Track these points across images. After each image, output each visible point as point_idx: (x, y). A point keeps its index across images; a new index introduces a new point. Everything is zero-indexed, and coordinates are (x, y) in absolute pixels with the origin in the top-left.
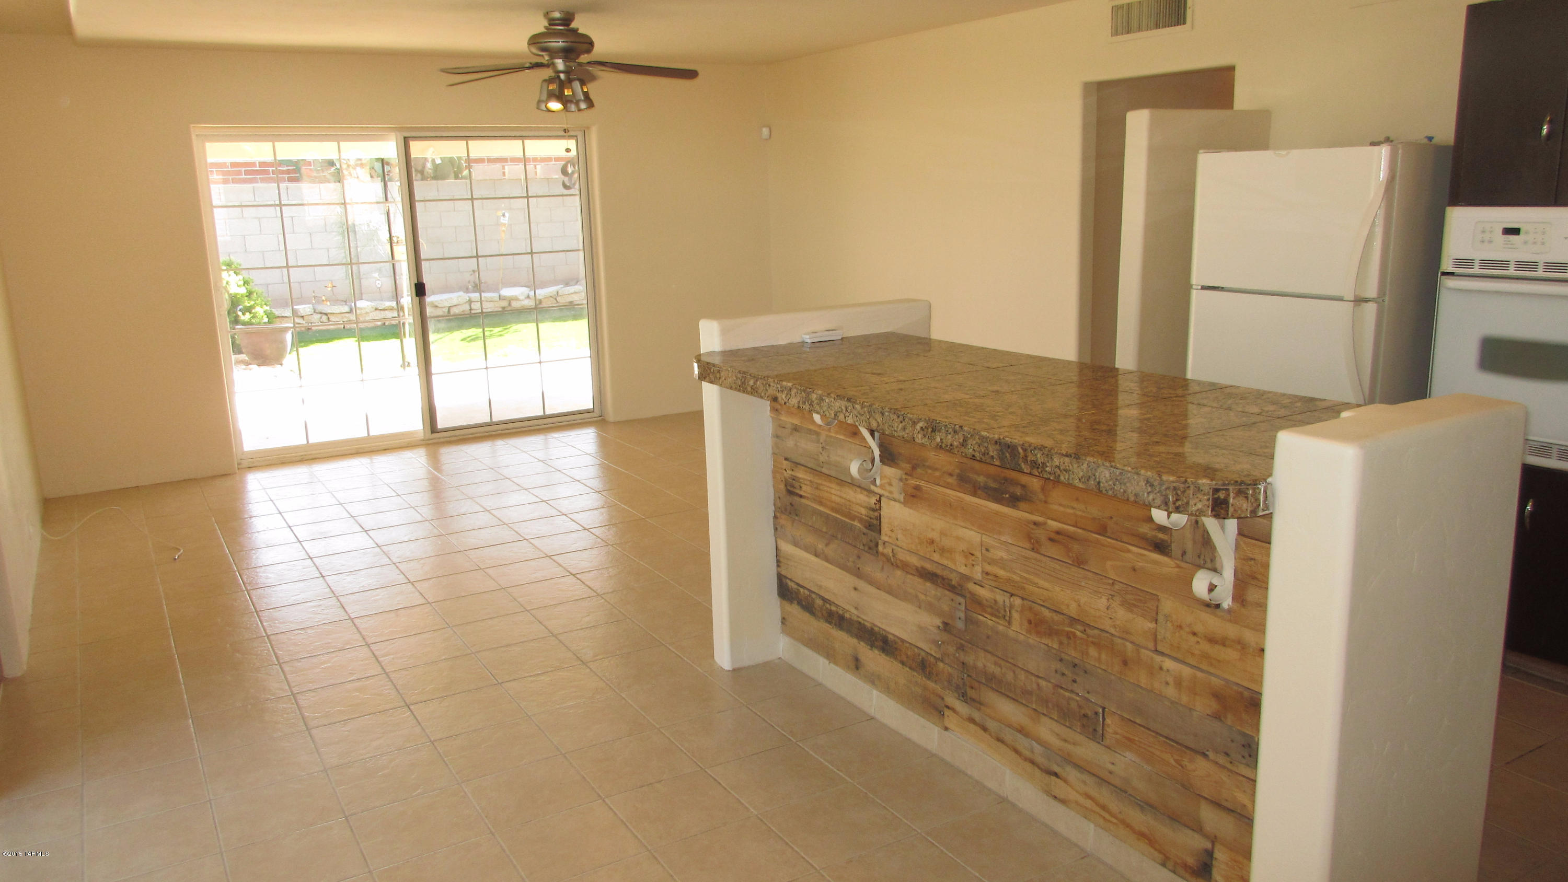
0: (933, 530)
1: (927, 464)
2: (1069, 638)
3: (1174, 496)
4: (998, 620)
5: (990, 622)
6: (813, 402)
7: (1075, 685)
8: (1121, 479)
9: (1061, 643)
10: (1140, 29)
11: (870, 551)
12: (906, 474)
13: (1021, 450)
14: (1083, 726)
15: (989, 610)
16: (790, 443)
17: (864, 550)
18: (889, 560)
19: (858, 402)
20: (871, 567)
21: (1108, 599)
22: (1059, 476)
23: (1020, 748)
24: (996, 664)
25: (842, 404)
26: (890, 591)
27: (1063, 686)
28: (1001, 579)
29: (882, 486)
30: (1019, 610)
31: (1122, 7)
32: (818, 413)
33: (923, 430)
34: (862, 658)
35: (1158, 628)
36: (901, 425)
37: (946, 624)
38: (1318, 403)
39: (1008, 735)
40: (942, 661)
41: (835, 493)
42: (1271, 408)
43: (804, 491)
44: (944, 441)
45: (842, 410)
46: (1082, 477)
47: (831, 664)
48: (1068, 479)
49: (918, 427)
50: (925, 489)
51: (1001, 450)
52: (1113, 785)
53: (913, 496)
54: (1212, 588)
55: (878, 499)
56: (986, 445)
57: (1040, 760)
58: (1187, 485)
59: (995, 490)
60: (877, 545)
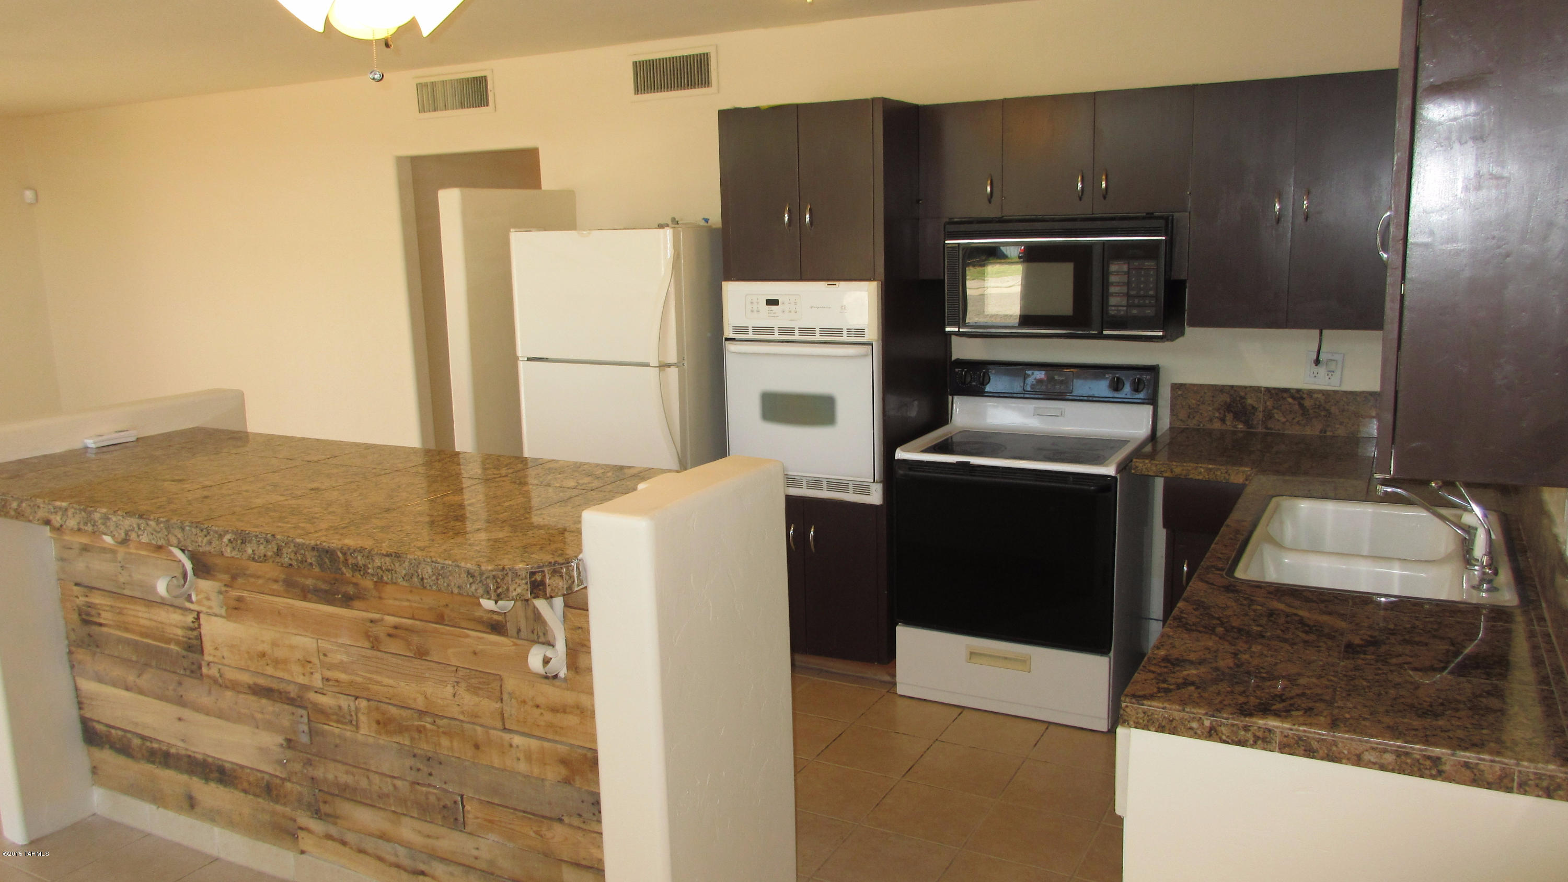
0: (263, 642)
1: (248, 572)
2: (420, 732)
3: (495, 584)
4: (344, 727)
5: (337, 731)
6: (97, 521)
7: (432, 778)
8: (443, 573)
9: (412, 739)
10: (446, 108)
11: (193, 675)
12: (226, 585)
13: (340, 555)
14: (444, 817)
15: (334, 717)
16: (80, 565)
17: (185, 675)
18: (215, 681)
19: (152, 517)
20: (196, 692)
21: (454, 687)
22: (382, 576)
23: (383, 855)
24: (347, 773)
25: (133, 522)
26: (221, 715)
27: (420, 782)
28: (344, 683)
29: (199, 602)
30: (366, 711)
31: (426, 85)
32: (105, 534)
33: (232, 543)
34: (197, 795)
35: (505, 708)
36: (205, 539)
37: (289, 741)
38: (626, 471)
39: (370, 844)
40: (289, 781)
41: (142, 616)
42: (586, 480)
43: (104, 619)
44: (256, 552)
45: (134, 528)
46: (405, 576)
47: (160, 809)
48: (392, 579)
49: (226, 540)
50: (248, 599)
51: (319, 556)
52: (480, 870)
53: (236, 609)
54: (546, 661)
55: (196, 617)
56: (303, 552)
57: (406, 862)
58: (506, 572)
59: (326, 591)
60: (200, 667)
